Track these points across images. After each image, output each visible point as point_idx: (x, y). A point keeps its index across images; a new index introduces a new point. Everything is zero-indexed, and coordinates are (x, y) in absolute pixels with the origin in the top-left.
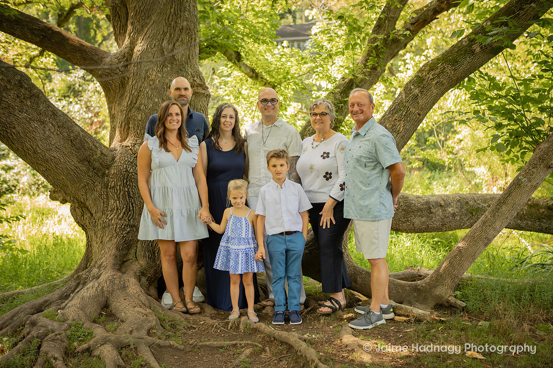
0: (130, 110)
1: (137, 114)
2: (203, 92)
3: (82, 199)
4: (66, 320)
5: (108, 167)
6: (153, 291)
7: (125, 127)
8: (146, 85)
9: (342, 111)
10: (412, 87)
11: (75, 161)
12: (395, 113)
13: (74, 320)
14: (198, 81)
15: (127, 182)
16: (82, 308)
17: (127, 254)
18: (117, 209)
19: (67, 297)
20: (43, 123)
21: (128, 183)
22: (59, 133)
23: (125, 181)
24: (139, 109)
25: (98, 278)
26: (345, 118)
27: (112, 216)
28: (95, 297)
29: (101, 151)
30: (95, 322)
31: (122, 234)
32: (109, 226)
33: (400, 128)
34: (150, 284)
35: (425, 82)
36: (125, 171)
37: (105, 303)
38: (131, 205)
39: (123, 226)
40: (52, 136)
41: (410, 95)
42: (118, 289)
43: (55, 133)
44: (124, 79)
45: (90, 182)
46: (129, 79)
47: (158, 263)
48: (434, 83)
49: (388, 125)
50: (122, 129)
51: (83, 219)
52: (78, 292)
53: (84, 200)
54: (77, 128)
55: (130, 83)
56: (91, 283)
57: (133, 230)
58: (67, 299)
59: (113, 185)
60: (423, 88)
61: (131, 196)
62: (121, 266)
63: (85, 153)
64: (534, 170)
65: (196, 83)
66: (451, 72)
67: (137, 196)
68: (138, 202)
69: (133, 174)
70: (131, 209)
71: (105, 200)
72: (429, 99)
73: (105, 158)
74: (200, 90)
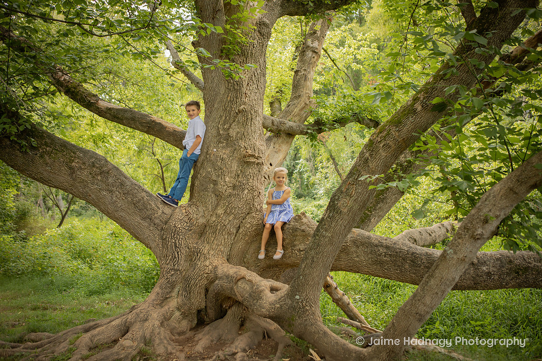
5: (166, 223)
10: (365, 151)
11: (138, 219)
12: (350, 177)
14: (250, 152)
17: (170, 292)
18: (167, 256)
20: (111, 191)
21: (175, 236)
22: (124, 198)
23: (173, 234)
31: (167, 276)
33: (352, 192)
35: (374, 146)
36: (174, 227)
38: (176, 253)
47: (192, 301)
49: (343, 189)
54: (144, 194)
57: (177, 273)
59: (164, 237)
60: (372, 151)
61: (178, 246)
62: (163, 301)
63: (147, 212)
64: (460, 241)
65: (247, 154)
66: (395, 134)
67: (183, 246)
68: (184, 251)
69: (181, 228)
70: (177, 256)
71: (161, 248)
72: (378, 162)
73: (165, 216)
74: (251, 159)
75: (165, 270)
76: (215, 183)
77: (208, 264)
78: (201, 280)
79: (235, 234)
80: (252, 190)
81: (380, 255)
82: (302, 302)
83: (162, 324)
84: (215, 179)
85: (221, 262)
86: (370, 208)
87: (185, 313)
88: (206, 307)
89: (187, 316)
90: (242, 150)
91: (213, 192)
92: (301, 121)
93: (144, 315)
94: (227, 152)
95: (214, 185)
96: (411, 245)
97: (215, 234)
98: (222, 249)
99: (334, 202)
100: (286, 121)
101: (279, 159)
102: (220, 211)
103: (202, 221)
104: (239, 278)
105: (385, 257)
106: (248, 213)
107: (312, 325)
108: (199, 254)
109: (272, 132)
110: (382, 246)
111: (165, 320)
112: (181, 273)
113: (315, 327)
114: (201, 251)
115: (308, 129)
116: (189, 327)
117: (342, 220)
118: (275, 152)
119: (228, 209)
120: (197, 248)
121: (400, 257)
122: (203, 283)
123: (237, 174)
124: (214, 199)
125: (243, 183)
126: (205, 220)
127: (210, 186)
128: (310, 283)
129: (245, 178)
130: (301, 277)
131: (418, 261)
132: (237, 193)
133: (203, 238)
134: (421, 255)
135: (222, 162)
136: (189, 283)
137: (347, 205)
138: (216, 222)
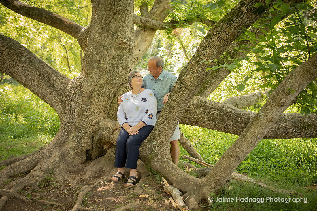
2: (127, 47)
5: (64, 90)
10: (205, 41)
11: (44, 87)
12: (194, 60)
14: (124, 41)
17: (67, 138)
18: (65, 113)
21: (71, 99)
22: (34, 72)
23: (69, 98)
27: (63, 117)
28: (30, 161)
29: (61, 81)
31: (65, 127)
33: (195, 70)
35: (211, 37)
36: (69, 93)
37: (36, 165)
38: (71, 111)
39: (66, 123)
41: (202, 47)
42: (46, 158)
43: (31, 72)
47: (83, 144)
49: (188, 68)
54: (48, 69)
57: (72, 125)
59: (63, 100)
60: (210, 41)
61: (72, 106)
62: (62, 144)
63: (51, 83)
64: (269, 107)
65: (122, 42)
66: (227, 29)
67: (76, 106)
68: (77, 110)
69: (74, 94)
70: (72, 113)
71: (61, 108)
72: (214, 50)
73: (64, 85)
74: (124, 46)
75: (63, 123)
76: (99, 62)
77: (93, 119)
78: (89, 130)
79: (112, 98)
80: (126, 67)
81: (212, 115)
82: (158, 146)
83: (61, 160)
84: (98, 58)
85: (103, 118)
86: (207, 81)
87: (78, 152)
88: (92, 148)
89: (79, 154)
90: (118, 39)
91: (97, 69)
92: (161, 20)
93: (49, 154)
94: (108, 40)
95: (98, 63)
96: (234, 108)
97: (98, 98)
98: (104, 109)
99: (182, 77)
100: (150, 20)
101: (145, 46)
102: (102, 82)
103: (90, 89)
104: (114, 129)
105: (216, 115)
106: (122, 84)
108: (87, 112)
109: (140, 27)
110: (214, 108)
111: (63, 157)
112: (75, 125)
114: (89, 110)
115: (166, 26)
116: (80, 162)
117: (186, 90)
118: (143, 41)
119: (108, 80)
120: (86, 107)
121: (226, 116)
122: (90, 132)
123: (114, 56)
124: (98, 73)
125: (119, 63)
126: (92, 88)
127: (95, 64)
128: (163, 133)
129: (120, 59)
130: (158, 129)
131: (238, 119)
132: (114, 70)
133: (90, 101)
134: (241, 115)
135: (104, 48)
136: (80, 132)
137: (191, 80)
138: (100, 89)
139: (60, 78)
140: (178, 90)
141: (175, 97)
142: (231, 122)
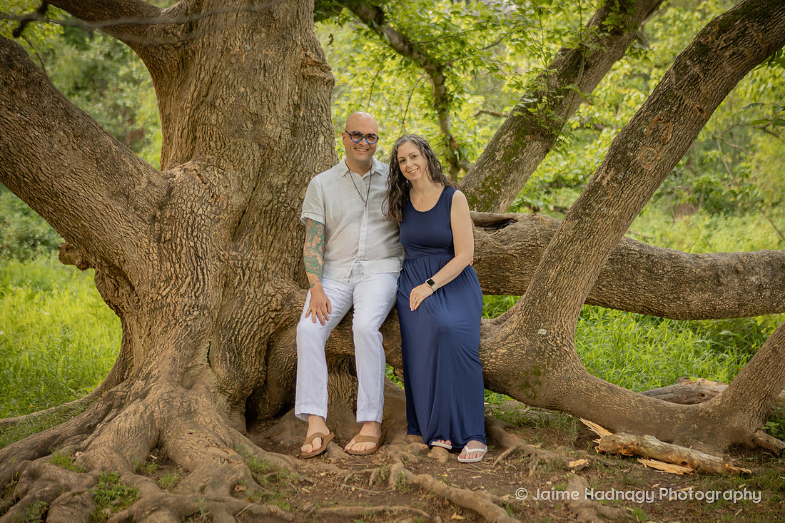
0: (198, 108)
1: (209, 115)
2: (323, 75)
3: (116, 261)
4: (90, 469)
5: (161, 207)
6: (239, 419)
7: (188, 137)
8: (224, 64)
9: (562, 109)
10: (689, 63)
11: (104, 196)
12: (659, 109)
13: (103, 469)
15: (192, 231)
16: (118, 449)
17: (193, 355)
18: (177, 277)
19: (91, 429)
20: (49, 129)
21: (195, 234)
22: (76, 147)
23: (190, 229)
24: (213, 105)
25: (144, 396)
26: (566, 118)
27: (167, 290)
28: (139, 429)
29: (148, 178)
30: (139, 472)
31: (185, 321)
32: (162, 307)
33: (667, 135)
34: (233, 408)
35: (710, 54)
36: (190, 213)
37: (156, 440)
38: (199, 271)
39: (186, 308)
40: (65, 152)
41: (685, 77)
42: (179, 416)
43: (69, 147)
44: (187, 53)
45: (129, 232)
46: (194, 53)
47: (246, 370)
48: (727, 54)
49: (645, 130)
50: (184, 141)
51: (118, 296)
52: (110, 420)
53: (119, 262)
55: (197, 61)
56: (132, 405)
57: (204, 315)
58: (91, 433)
61: (200, 255)
63: (121, 182)
65: (309, 60)
66: (758, 35)
67: (210, 255)
68: (213, 268)
69: (203, 216)
70: (200, 277)
71: (155, 262)
72: (718, 84)
73: (156, 190)
74: (316, 72)
75: (178, 308)
76: (257, 120)
77: (271, 291)
78: (262, 324)
82: (554, 339)
84: (253, 108)
87: (234, 398)
90: (298, 50)
91: (255, 139)
94: (271, 53)
95: (254, 123)
97: (274, 228)
98: (289, 260)
99: (625, 153)
103: (238, 200)
107: (578, 378)
108: (247, 272)
112: (211, 314)
113: (587, 382)
114: (251, 265)
117: (642, 186)
119: (297, 174)
120: (239, 258)
121: (629, 263)
122: (267, 332)
123: (291, 103)
124: (257, 154)
125: (313, 123)
126: (244, 199)
127: (246, 125)
128: (568, 304)
129: (313, 111)
130: (550, 294)
131: (658, 270)
132: (306, 142)
133: (247, 237)
134: (661, 259)
135: (265, 76)
136: (236, 333)
137: (655, 159)
138: (275, 202)
139: (142, 168)
140: (615, 185)
141: (609, 205)
142: (640, 280)
